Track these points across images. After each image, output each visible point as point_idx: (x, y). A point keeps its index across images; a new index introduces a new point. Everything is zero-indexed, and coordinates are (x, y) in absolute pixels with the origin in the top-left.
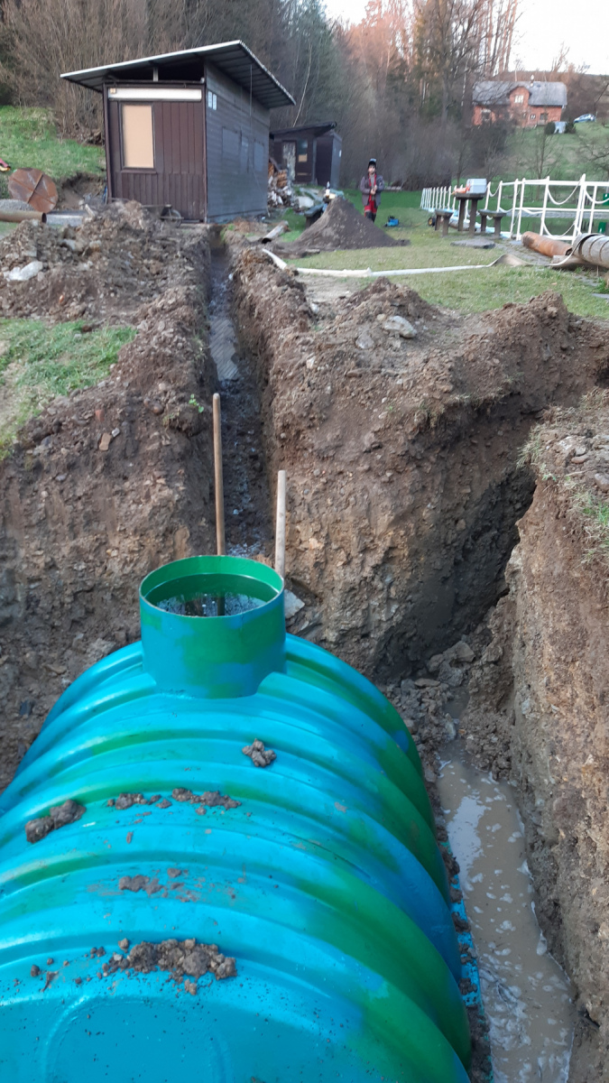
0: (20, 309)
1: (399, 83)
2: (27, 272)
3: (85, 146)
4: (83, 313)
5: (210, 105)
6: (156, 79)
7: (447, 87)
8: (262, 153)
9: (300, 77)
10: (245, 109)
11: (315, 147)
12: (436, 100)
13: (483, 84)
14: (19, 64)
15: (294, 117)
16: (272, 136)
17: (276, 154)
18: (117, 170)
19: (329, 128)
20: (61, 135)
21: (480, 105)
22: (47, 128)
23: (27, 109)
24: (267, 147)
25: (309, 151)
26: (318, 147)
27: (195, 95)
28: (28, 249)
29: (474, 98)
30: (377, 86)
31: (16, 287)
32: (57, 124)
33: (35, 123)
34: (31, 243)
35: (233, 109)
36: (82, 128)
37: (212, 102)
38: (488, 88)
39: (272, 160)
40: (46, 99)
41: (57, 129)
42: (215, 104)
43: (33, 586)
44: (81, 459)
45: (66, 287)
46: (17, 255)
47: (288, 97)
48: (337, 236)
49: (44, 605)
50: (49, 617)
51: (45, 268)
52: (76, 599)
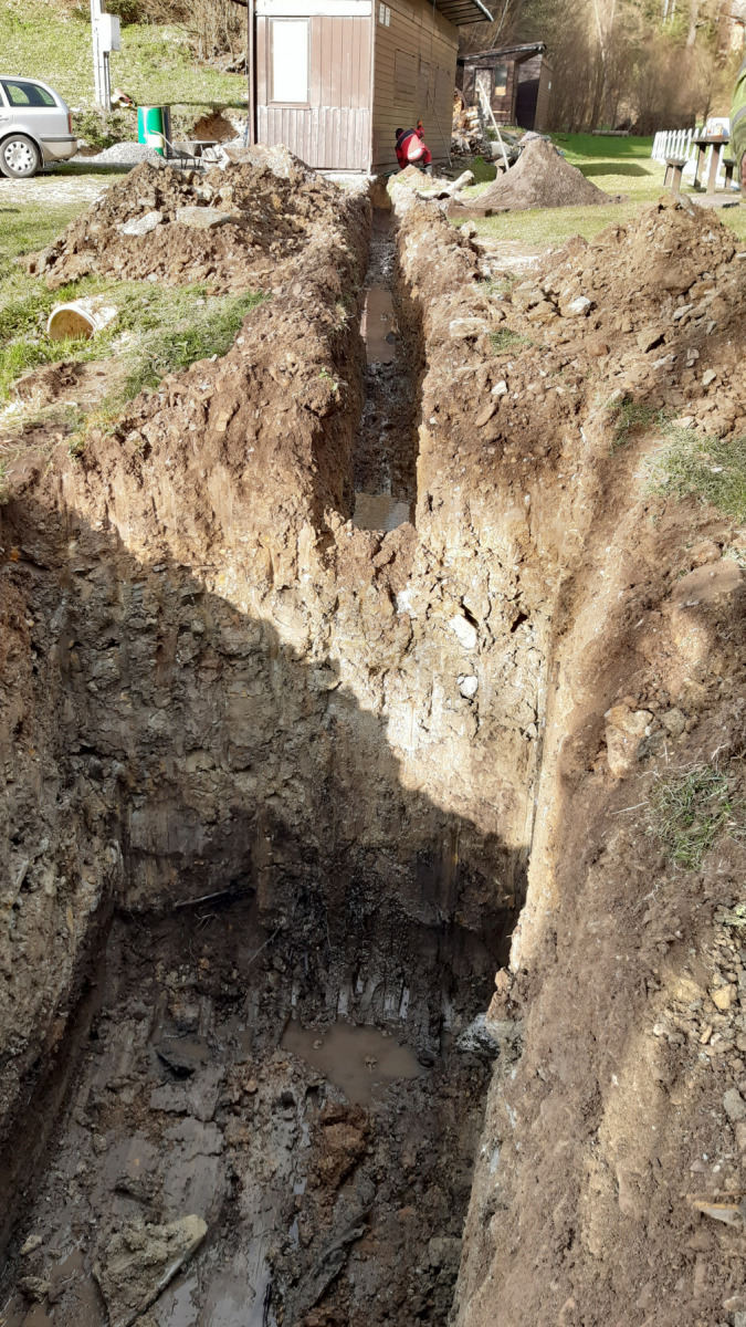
2: (144, 225)
3: (225, 75)
5: (382, 20)
10: (426, 26)
16: (461, 63)
18: (262, 105)
19: (535, 51)
20: (195, 61)
22: (179, 52)
23: (155, 28)
24: (453, 76)
25: (508, 83)
27: (364, 7)
28: (145, 196)
31: (130, 243)
32: (191, 47)
33: (165, 46)
34: (149, 190)
35: (411, 24)
37: (384, 17)
40: (179, 15)
41: (191, 54)
42: (388, 18)
43: (137, 586)
44: (195, 441)
45: (189, 242)
46: (132, 205)
47: (483, 13)
48: (533, 190)
49: (149, 607)
50: (154, 621)
51: (166, 220)
52: (184, 604)
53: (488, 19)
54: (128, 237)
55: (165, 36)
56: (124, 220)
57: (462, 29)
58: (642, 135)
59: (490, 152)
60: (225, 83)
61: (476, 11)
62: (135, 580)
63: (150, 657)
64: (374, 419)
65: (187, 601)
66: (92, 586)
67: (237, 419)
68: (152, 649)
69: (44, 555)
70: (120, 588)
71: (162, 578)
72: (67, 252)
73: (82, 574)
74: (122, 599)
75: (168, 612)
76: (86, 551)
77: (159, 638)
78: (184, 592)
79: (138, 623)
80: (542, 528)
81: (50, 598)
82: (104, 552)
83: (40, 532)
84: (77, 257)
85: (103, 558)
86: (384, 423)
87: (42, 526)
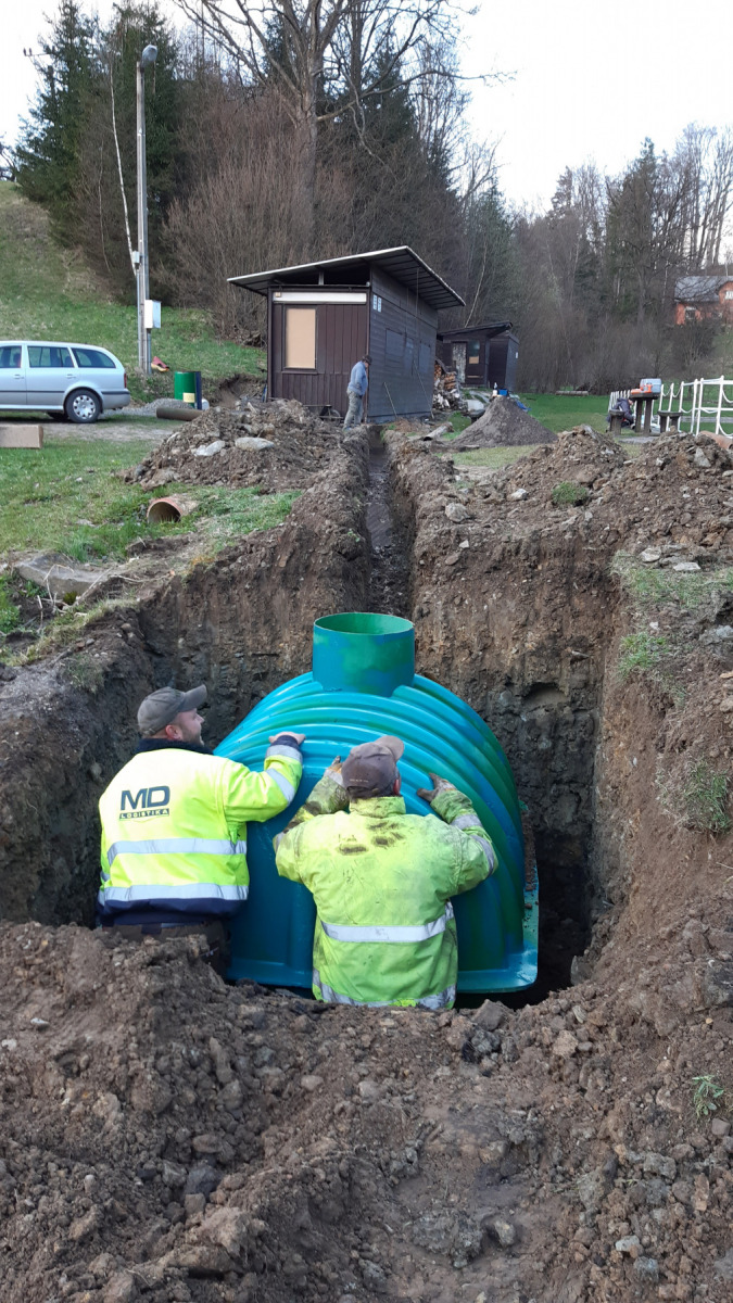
0: (206, 478)
1: (589, 280)
2: (211, 449)
3: (243, 347)
4: (259, 481)
5: (375, 308)
6: (321, 283)
7: (644, 284)
8: (428, 355)
9: (473, 276)
10: (411, 311)
11: (487, 349)
12: (632, 298)
13: (686, 280)
14: (182, 266)
15: (466, 317)
16: (440, 337)
17: (445, 356)
18: (278, 370)
19: (504, 328)
20: (219, 336)
21: (683, 303)
22: (205, 329)
23: (186, 311)
24: (434, 349)
25: (481, 353)
26: (491, 348)
27: (361, 298)
28: (213, 430)
29: (676, 295)
30: (563, 283)
31: (202, 461)
32: (215, 325)
33: (193, 324)
34: (216, 426)
35: (399, 310)
36: (241, 330)
37: (377, 305)
38: (691, 284)
39: (439, 361)
40: (206, 301)
41: (216, 331)
42: (380, 306)
43: (223, 667)
44: (265, 573)
45: (245, 460)
46: (203, 436)
47: (457, 299)
48: (499, 433)
49: (232, 680)
50: (235, 690)
51: (227, 447)
52: (255, 680)
53: (461, 304)
54: (200, 458)
55: (194, 317)
56: (197, 446)
57: (441, 312)
58: (600, 394)
59: (466, 408)
60: (244, 354)
61: (452, 298)
62: (222, 663)
63: (231, 715)
64: (379, 579)
65: (257, 677)
66: (194, 666)
67: (293, 560)
68: (232, 710)
69: (163, 646)
70: (212, 669)
71: (241, 661)
72: (153, 468)
73: (186, 659)
74: (213, 676)
75: (244, 685)
76: (190, 644)
77: (237, 702)
78: (255, 671)
79: (224, 691)
80: (497, 627)
81: (164, 675)
82: (202, 644)
83: (160, 631)
84: (163, 470)
85: (201, 649)
86: (386, 582)
87: (162, 627)
